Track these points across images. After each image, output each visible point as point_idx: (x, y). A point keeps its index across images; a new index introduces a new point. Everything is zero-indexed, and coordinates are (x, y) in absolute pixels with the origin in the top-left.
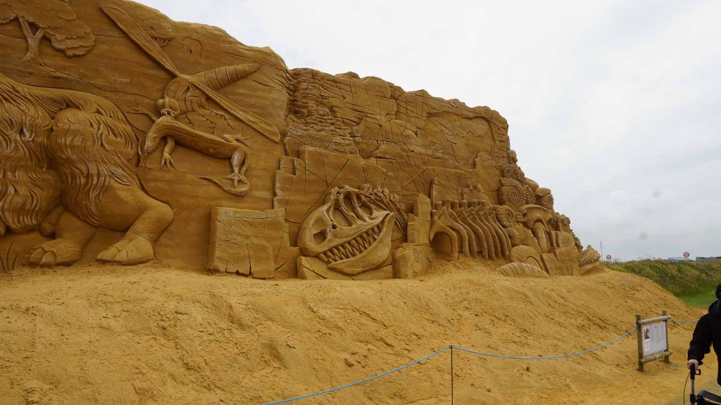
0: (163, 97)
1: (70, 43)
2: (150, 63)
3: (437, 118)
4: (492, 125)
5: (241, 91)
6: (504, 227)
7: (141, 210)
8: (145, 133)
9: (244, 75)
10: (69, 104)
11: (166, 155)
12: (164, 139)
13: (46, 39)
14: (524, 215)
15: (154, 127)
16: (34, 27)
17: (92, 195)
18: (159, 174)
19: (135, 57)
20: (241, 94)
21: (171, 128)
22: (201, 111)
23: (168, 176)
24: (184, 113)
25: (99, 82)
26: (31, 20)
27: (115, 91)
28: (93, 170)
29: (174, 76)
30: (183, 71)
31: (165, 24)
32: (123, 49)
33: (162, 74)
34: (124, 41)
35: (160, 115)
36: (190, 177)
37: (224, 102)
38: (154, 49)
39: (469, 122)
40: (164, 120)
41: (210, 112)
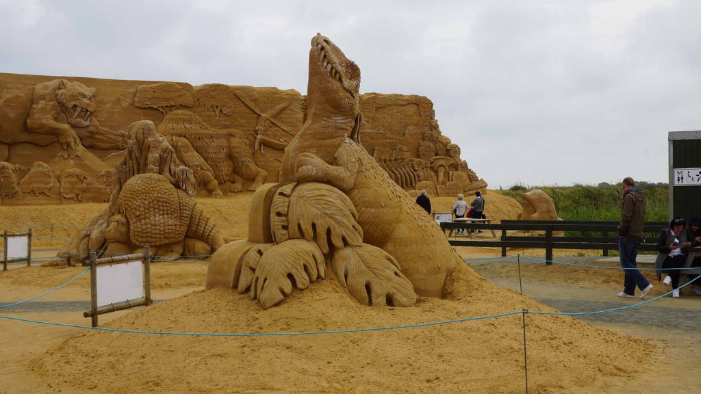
0: (257, 126)
1: (228, 110)
2: (251, 112)
3: (381, 110)
4: (420, 107)
5: (284, 116)
6: (415, 171)
7: (258, 173)
8: (254, 143)
9: (285, 109)
10: (231, 135)
11: (262, 151)
12: (260, 144)
13: (221, 111)
14: (432, 163)
15: (257, 141)
16: (217, 107)
17: (244, 169)
18: (261, 159)
19: (247, 111)
20: (285, 118)
21: (263, 140)
22: (270, 129)
23: (264, 159)
24: (265, 131)
25: (237, 124)
26: (216, 104)
27: (242, 126)
28: (243, 160)
29: (260, 116)
30: (263, 112)
31: (255, 93)
32: (243, 108)
33: (255, 116)
34: (243, 105)
35: (257, 134)
36: (271, 159)
37: (278, 124)
38: (252, 105)
39: (403, 108)
40: (258, 137)
41: (274, 129)
